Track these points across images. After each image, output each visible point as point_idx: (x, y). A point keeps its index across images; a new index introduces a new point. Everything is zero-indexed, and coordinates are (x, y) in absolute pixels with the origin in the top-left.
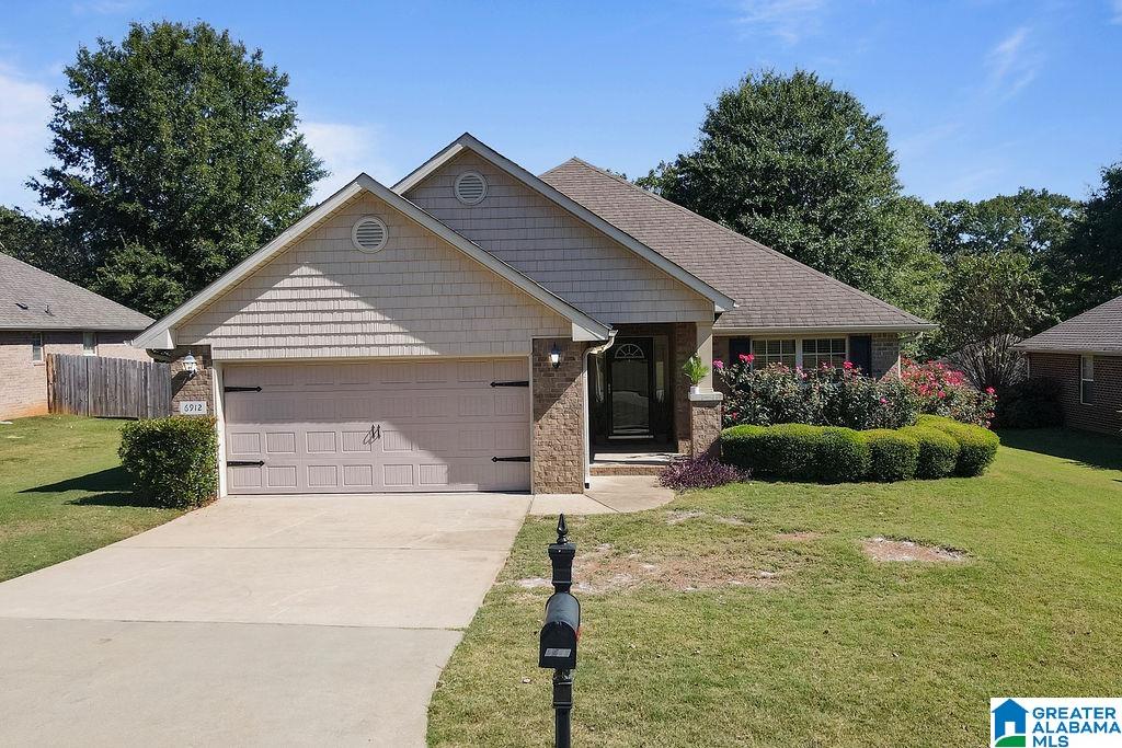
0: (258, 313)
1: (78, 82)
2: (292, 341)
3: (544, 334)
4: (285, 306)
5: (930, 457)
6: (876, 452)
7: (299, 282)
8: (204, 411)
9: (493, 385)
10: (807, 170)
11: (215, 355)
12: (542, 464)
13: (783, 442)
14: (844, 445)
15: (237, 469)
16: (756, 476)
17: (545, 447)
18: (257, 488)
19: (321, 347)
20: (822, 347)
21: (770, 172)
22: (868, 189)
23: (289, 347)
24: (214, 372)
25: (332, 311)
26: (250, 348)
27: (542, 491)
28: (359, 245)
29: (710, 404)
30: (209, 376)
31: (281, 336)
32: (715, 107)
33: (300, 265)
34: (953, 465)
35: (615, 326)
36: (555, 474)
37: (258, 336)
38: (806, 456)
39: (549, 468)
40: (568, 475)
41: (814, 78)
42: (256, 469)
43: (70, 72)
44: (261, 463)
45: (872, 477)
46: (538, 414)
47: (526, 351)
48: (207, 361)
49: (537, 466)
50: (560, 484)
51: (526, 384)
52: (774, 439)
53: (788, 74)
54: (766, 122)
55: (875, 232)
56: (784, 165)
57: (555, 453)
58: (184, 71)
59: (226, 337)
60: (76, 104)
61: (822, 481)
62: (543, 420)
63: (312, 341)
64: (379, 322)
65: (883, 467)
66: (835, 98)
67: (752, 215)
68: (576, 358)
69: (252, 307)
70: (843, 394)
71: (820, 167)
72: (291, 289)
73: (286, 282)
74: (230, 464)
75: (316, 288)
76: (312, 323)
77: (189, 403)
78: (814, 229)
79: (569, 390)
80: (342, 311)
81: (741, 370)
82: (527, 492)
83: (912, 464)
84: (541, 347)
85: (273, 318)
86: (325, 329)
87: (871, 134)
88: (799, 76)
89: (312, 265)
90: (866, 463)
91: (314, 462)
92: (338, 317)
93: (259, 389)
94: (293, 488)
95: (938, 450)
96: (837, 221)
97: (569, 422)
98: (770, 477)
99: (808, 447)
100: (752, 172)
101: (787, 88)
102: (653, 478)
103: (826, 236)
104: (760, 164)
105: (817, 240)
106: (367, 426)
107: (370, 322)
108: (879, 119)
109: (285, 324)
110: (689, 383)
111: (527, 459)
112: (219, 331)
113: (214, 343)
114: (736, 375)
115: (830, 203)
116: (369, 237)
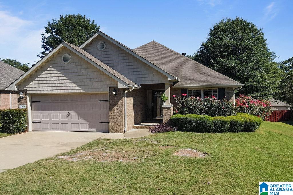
0: (39, 81)
1: (48, 30)
2: (47, 88)
3: (112, 86)
4: (45, 79)
5: (234, 125)
6: (215, 124)
7: (48, 72)
8: (25, 108)
9: (100, 101)
10: (238, 45)
11: (28, 92)
12: (112, 124)
13: (186, 119)
14: (205, 121)
15: (34, 124)
16: (178, 130)
17: (113, 119)
18: (39, 129)
19: (54, 90)
20: (209, 92)
21: (226, 46)
22: (256, 50)
23: (46, 90)
24: (28, 97)
25: (57, 80)
26: (36, 90)
27: (112, 132)
28: (64, 62)
29: (169, 108)
30: (27, 98)
31: (44, 87)
32: (213, 29)
33: (49, 67)
34: (242, 128)
35: (141, 85)
36: (115, 127)
37: (38, 87)
38: (193, 124)
39: (113, 125)
40: (119, 128)
41: (242, 19)
42: (39, 124)
43: (46, 28)
44: (40, 122)
45: (214, 131)
46: (111, 109)
47: (107, 91)
48: (26, 94)
49: (110, 125)
50: (117, 130)
51: (108, 101)
52: (184, 118)
53: (234, 19)
54: (225, 32)
55: (258, 62)
56: (230, 44)
57: (115, 121)
58: (74, 26)
59: (31, 87)
60: (47, 35)
61: (198, 131)
62: (112, 111)
63: (52, 88)
64: (69, 83)
65: (218, 128)
66: (248, 24)
67: (219, 58)
68: (121, 93)
69: (37, 79)
70: (211, 106)
71: (241, 44)
72: (47, 74)
73: (45, 72)
74: (33, 122)
75: (53, 74)
76: (52, 84)
77: (22, 105)
78: (239, 62)
79: (119, 103)
80: (59, 80)
81: (182, 99)
82: (108, 132)
83: (228, 128)
84: (111, 90)
85: (42, 82)
86: (55, 85)
87: (259, 34)
88: (237, 19)
89: (53, 67)
90: (212, 127)
91: (54, 122)
92: (58, 82)
93: (40, 102)
94: (48, 129)
95: (236, 123)
96: (246, 60)
97: (119, 112)
98: (182, 130)
99: (194, 121)
100: (220, 46)
101: (233, 22)
102: (148, 130)
103: (242, 64)
104: (223, 44)
105: (239, 65)
106: (67, 112)
107: (66, 83)
108: (261, 30)
109: (45, 84)
110: (162, 102)
111: (108, 123)
112: (29, 86)
113: (28, 89)
114: (181, 100)
115: (244, 54)
116: (66, 59)
